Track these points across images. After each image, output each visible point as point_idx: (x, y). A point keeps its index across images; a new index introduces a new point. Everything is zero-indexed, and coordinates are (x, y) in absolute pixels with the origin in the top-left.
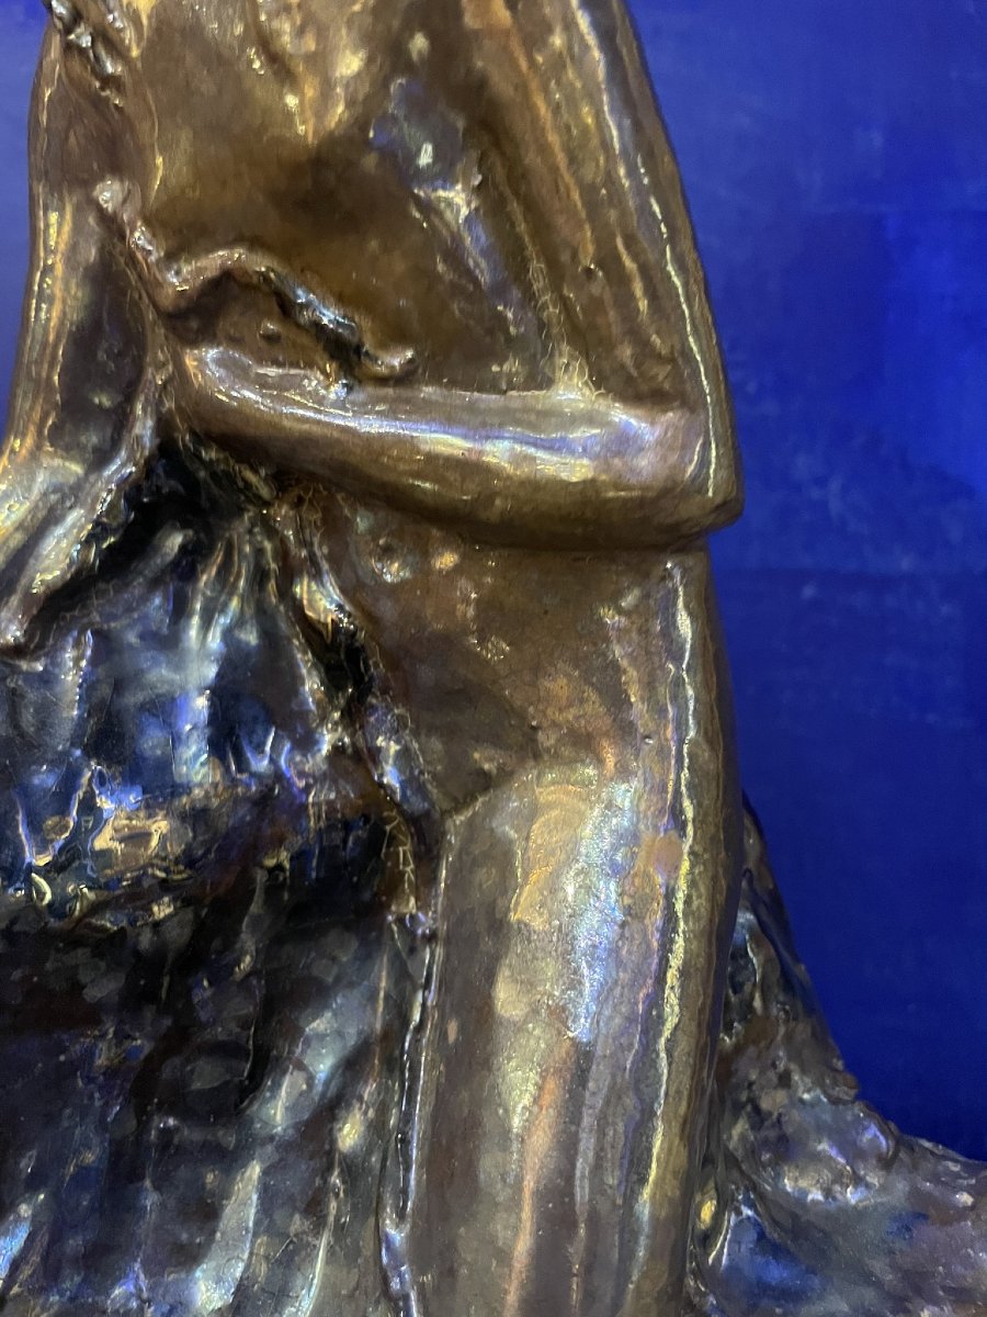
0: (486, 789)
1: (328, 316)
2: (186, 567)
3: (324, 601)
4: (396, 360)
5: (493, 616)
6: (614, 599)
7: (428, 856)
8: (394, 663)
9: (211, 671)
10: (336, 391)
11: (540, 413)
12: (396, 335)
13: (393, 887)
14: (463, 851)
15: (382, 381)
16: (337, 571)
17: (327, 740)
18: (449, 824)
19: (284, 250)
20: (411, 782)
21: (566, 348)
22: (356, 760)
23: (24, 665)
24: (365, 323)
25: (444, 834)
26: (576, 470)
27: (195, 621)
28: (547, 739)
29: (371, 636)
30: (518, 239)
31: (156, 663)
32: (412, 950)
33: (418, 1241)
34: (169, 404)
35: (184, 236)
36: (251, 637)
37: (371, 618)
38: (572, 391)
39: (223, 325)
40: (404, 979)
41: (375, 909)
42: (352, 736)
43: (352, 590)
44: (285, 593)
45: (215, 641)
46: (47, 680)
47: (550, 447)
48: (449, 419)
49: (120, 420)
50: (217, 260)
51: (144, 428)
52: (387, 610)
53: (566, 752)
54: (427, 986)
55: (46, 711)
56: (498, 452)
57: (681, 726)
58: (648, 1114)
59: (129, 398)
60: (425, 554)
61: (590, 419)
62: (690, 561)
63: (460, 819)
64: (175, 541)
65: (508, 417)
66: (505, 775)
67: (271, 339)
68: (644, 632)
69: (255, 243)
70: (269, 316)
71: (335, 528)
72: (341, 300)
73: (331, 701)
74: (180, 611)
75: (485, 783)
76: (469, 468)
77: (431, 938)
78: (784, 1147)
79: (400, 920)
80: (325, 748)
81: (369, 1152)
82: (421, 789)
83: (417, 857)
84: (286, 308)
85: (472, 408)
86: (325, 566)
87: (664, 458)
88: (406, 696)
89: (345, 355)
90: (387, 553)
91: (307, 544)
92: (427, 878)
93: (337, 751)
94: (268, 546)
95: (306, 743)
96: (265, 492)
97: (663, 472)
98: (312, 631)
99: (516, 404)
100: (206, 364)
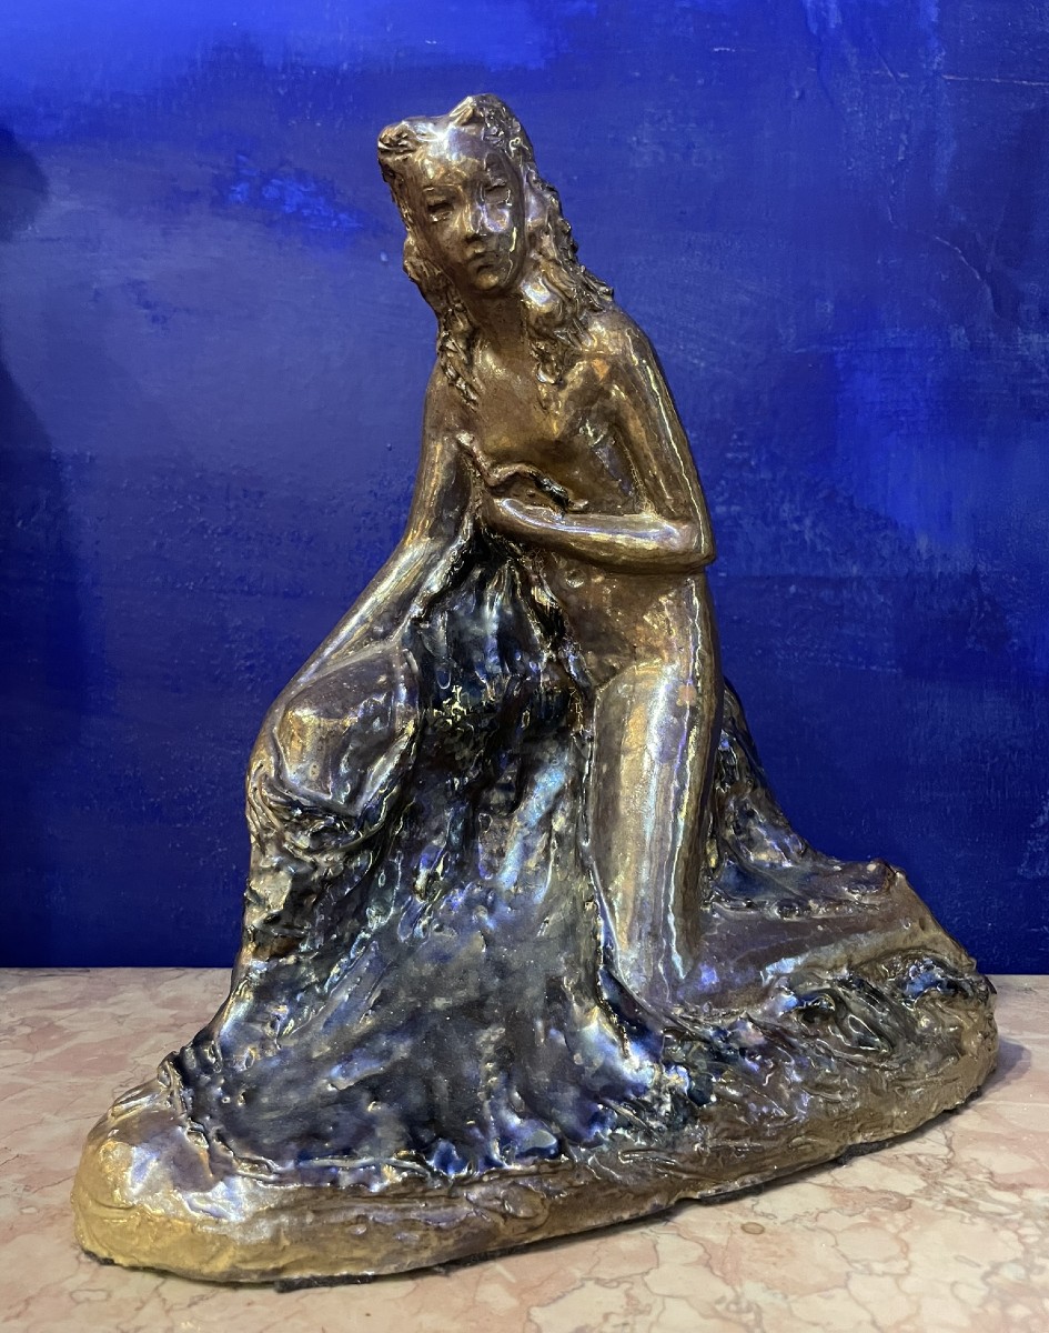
0: (614, 675)
1: (556, 488)
2: (482, 584)
3: (544, 597)
4: (582, 504)
5: (617, 601)
6: (666, 593)
7: (589, 704)
8: (573, 620)
9: (495, 627)
10: (557, 516)
11: (636, 523)
12: (580, 495)
13: (573, 721)
14: (605, 700)
15: (575, 512)
16: (550, 584)
17: (545, 656)
18: (597, 693)
19: (540, 466)
20: (582, 674)
21: (646, 499)
22: (558, 664)
23: (422, 626)
24: (571, 492)
25: (595, 696)
26: (650, 545)
27: (487, 607)
28: (640, 651)
29: (564, 611)
30: (628, 460)
31: (472, 625)
32: (583, 745)
33: (594, 847)
34: (479, 516)
35: (501, 458)
36: (509, 612)
37: (565, 603)
38: (648, 515)
39: (513, 492)
40: (580, 757)
41: (565, 731)
42: (557, 654)
43: (559, 592)
44: (526, 593)
45: (495, 614)
46: (430, 632)
47: (640, 536)
48: (602, 527)
49: (459, 524)
50: (517, 467)
51: (468, 525)
52: (573, 599)
53: (648, 655)
54: (591, 759)
55: (434, 644)
56: (621, 539)
57: (695, 642)
58: (683, 787)
59: (462, 513)
60: (589, 575)
61: (654, 525)
62: (697, 578)
63: (602, 690)
64: (477, 573)
65: (625, 524)
66: (623, 668)
67: (532, 496)
68: (679, 606)
69: (528, 463)
70: (531, 487)
71: (549, 566)
72: (560, 483)
73: (546, 639)
74: (480, 602)
75: (614, 672)
76: (609, 546)
77: (591, 740)
78: (751, 843)
79: (577, 734)
80: (545, 660)
81: (568, 828)
82: (585, 677)
83: (584, 706)
84: (540, 486)
85: (609, 522)
86: (545, 582)
87: (683, 541)
88: (579, 637)
89: (562, 503)
90: (573, 577)
91: (536, 573)
92: (588, 716)
93: (550, 660)
94: (517, 573)
95: (537, 658)
96: (519, 552)
97: (683, 546)
98: (538, 609)
99: (627, 520)
100: (504, 506)
